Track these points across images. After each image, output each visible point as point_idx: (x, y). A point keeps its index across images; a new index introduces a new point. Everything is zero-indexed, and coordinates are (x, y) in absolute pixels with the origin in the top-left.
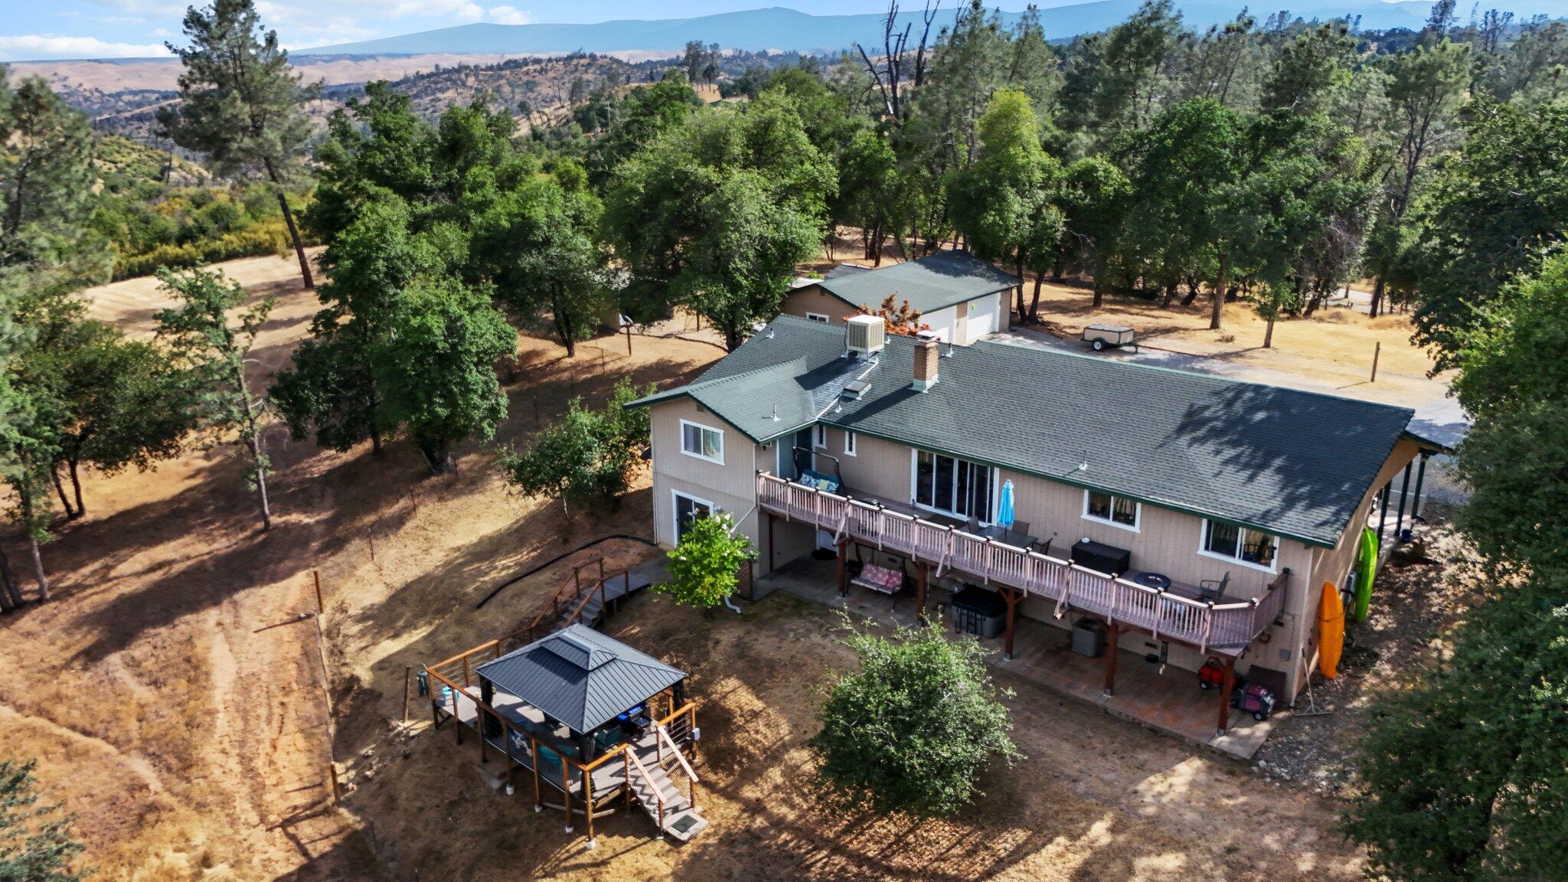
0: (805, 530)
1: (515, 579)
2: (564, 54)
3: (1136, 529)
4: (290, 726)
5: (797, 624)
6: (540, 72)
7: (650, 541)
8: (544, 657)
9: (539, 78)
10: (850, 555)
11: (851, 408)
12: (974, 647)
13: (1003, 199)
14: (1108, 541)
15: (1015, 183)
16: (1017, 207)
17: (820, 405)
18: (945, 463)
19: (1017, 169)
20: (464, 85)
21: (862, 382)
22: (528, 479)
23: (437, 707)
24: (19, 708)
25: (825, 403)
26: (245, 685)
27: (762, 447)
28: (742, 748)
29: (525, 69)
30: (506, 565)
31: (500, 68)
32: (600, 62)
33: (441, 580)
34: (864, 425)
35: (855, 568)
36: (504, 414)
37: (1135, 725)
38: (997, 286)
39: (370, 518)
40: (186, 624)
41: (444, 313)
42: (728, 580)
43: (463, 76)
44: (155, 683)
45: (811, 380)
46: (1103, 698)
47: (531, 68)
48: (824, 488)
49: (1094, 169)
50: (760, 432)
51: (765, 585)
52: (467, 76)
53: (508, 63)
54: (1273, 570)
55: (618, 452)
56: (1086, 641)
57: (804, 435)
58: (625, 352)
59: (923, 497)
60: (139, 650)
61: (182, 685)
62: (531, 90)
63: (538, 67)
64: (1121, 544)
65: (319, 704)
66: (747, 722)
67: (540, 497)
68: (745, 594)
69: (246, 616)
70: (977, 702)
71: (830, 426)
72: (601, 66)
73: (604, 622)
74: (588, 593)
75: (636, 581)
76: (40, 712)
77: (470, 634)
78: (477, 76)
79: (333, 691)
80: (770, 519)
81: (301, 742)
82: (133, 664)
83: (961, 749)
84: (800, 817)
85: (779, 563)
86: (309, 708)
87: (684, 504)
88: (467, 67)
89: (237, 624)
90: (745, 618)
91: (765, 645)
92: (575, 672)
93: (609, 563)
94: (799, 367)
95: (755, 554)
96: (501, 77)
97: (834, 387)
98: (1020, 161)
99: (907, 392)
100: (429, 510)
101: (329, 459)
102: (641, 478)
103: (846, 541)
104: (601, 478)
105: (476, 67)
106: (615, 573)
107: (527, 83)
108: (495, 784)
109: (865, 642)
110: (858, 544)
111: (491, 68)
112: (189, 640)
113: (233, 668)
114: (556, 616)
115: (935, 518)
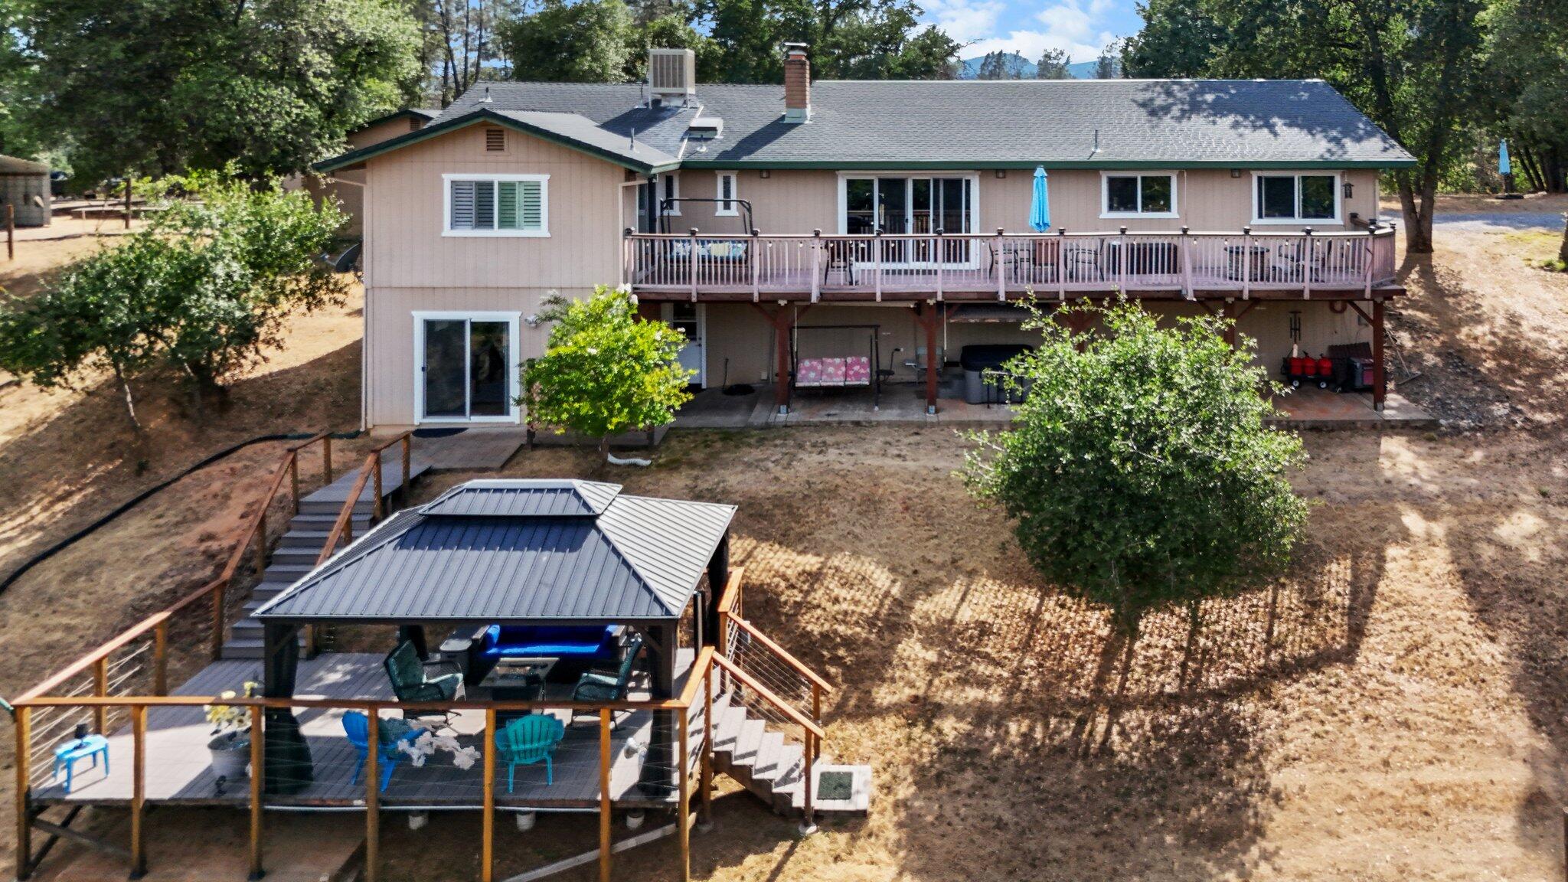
3: (1173, 214)
11: (720, 146)
28: (825, 636)
66: (807, 593)
84: (1010, 693)
90: (665, 468)
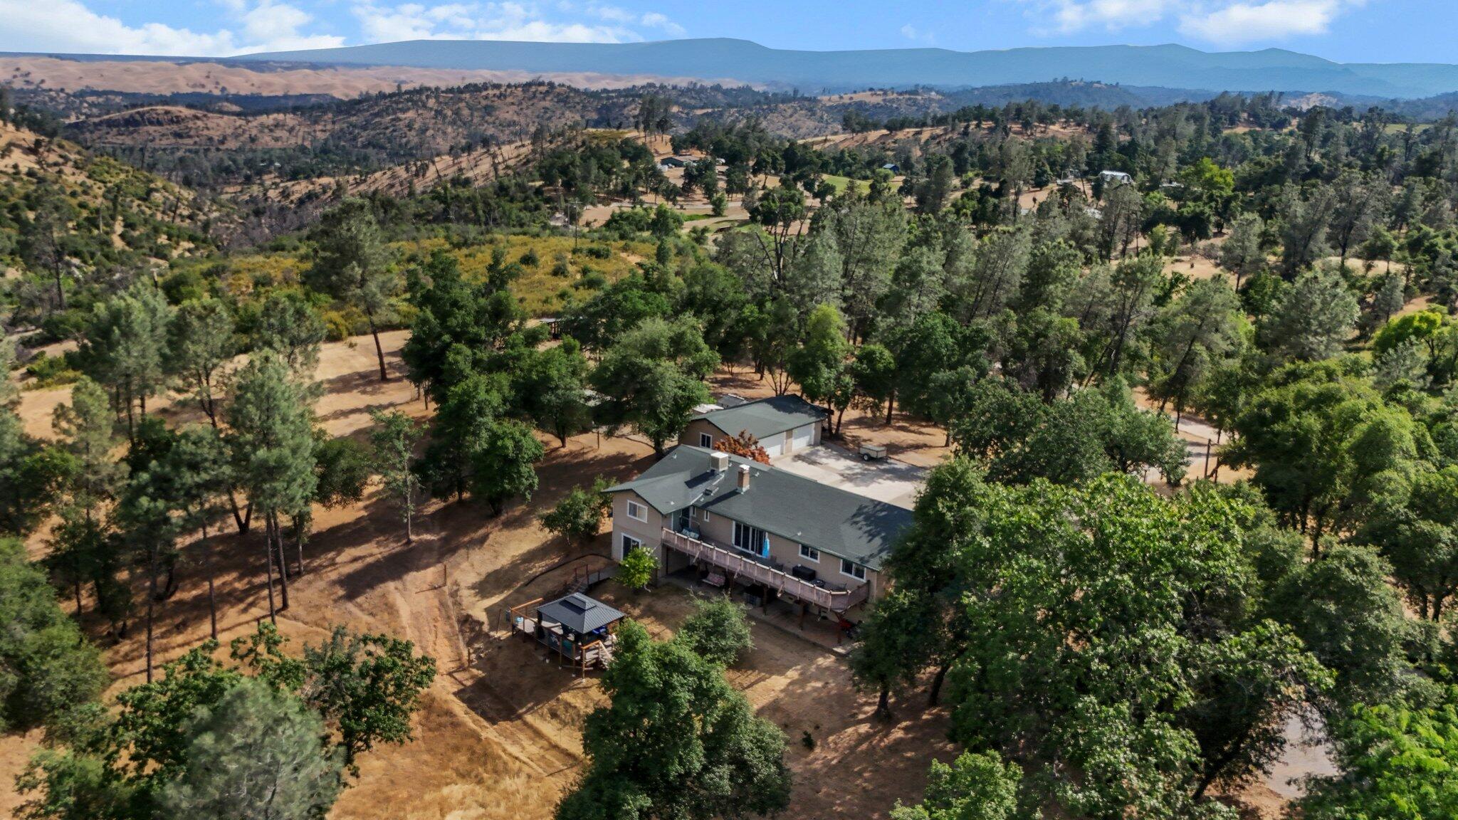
0: (683, 556)
1: (542, 574)
2: (524, 81)
3: (818, 561)
4: (440, 635)
5: (675, 598)
6: (499, 97)
7: (609, 557)
8: (566, 604)
9: (497, 103)
10: (702, 568)
11: (709, 499)
12: (743, 606)
13: (818, 369)
14: (807, 566)
15: (826, 361)
16: (826, 375)
17: (694, 497)
18: (747, 528)
19: (827, 353)
20: (424, 106)
21: (714, 486)
22: (550, 522)
23: (514, 627)
24: (306, 623)
25: (696, 496)
26: (416, 616)
27: (665, 516)
29: (484, 93)
30: (539, 567)
31: (460, 91)
32: (558, 90)
33: (506, 571)
34: (711, 508)
35: (705, 574)
36: (536, 488)
37: (807, 641)
38: (813, 419)
39: (466, 539)
40: (380, 589)
41: (513, 438)
42: (646, 576)
43: (424, 97)
44: (372, 614)
45: (692, 483)
46: (798, 631)
47: (491, 92)
48: (692, 537)
49: (874, 352)
50: (664, 510)
51: (663, 581)
52: (428, 97)
53: (467, 87)
54: (864, 581)
55: (596, 513)
56: (799, 608)
57: (685, 511)
58: (595, 446)
59: (737, 543)
60: (360, 600)
61: (386, 616)
62: (489, 114)
63: (497, 92)
64: (812, 567)
65: (452, 627)
67: (556, 533)
68: (653, 584)
69: (409, 586)
70: (739, 626)
71: (699, 508)
72: (559, 94)
73: (591, 590)
74: (580, 580)
75: (603, 576)
76: (317, 625)
77: (522, 598)
78: (437, 97)
79: (458, 621)
80: (667, 550)
81: (446, 642)
82: (360, 606)
83: (730, 642)
85: (671, 570)
86: (447, 628)
87: (627, 541)
88: (428, 89)
89: (405, 589)
90: (652, 595)
91: (660, 606)
92: (580, 610)
93: (591, 567)
94: (686, 476)
95: (659, 566)
96: (461, 100)
97: (702, 487)
98: (829, 348)
99: (734, 493)
100: (497, 535)
101: (435, 505)
102: (606, 526)
103: (700, 561)
104: (587, 525)
105: (437, 89)
106: (593, 572)
107: (486, 107)
108: (541, 658)
109: (699, 602)
110: (707, 564)
111: (450, 90)
112: (384, 595)
113: (408, 609)
114: (566, 589)
115: (741, 553)
